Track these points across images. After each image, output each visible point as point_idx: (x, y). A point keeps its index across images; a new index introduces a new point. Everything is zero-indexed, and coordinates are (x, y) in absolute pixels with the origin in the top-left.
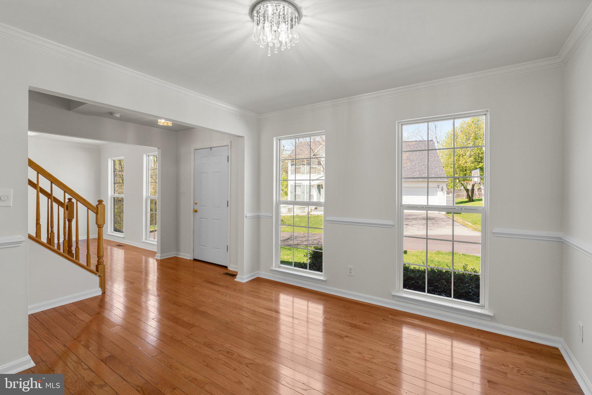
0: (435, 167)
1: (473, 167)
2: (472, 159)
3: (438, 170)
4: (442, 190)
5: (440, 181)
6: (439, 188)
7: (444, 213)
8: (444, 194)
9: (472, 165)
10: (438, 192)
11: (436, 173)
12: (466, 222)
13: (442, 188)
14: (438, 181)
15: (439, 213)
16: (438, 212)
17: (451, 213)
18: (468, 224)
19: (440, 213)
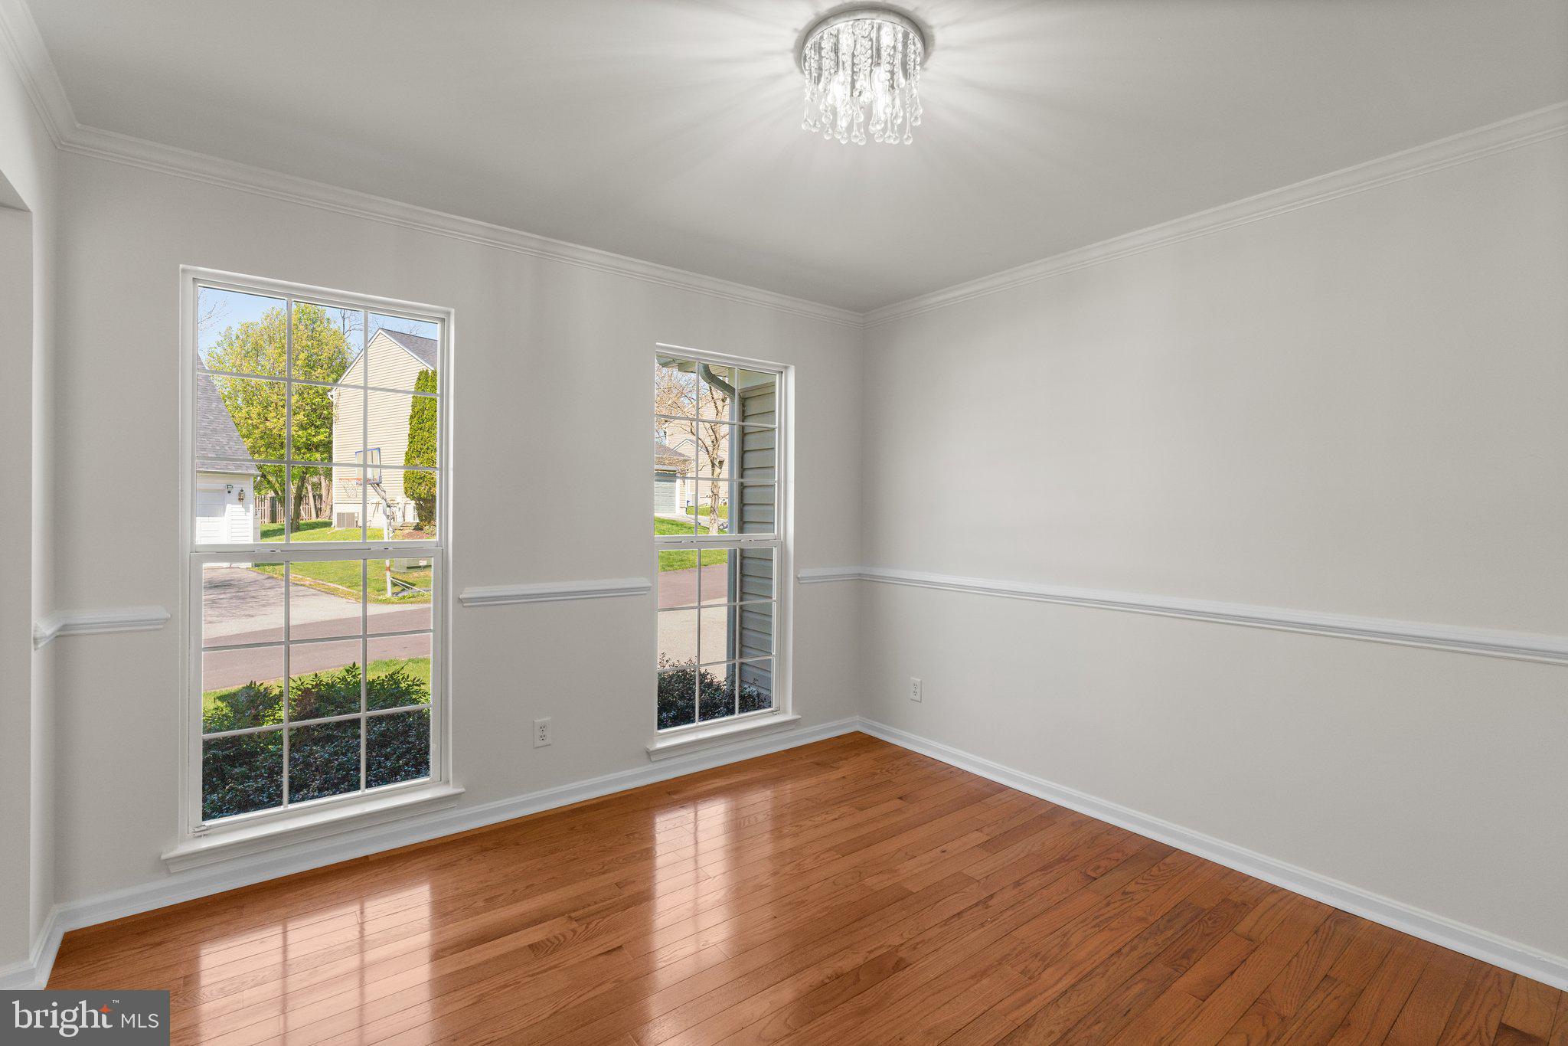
0: (214, 431)
1: (304, 439)
2: (301, 417)
3: (224, 441)
4: (241, 499)
5: (233, 474)
6: (229, 492)
7: (249, 565)
8: (247, 510)
9: (300, 433)
10: (229, 507)
11: (218, 448)
12: (329, 584)
13: (240, 494)
14: (230, 473)
15: (230, 567)
16: (226, 565)
17: (282, 564)
18: (337, 589)
19: (234, 565)
